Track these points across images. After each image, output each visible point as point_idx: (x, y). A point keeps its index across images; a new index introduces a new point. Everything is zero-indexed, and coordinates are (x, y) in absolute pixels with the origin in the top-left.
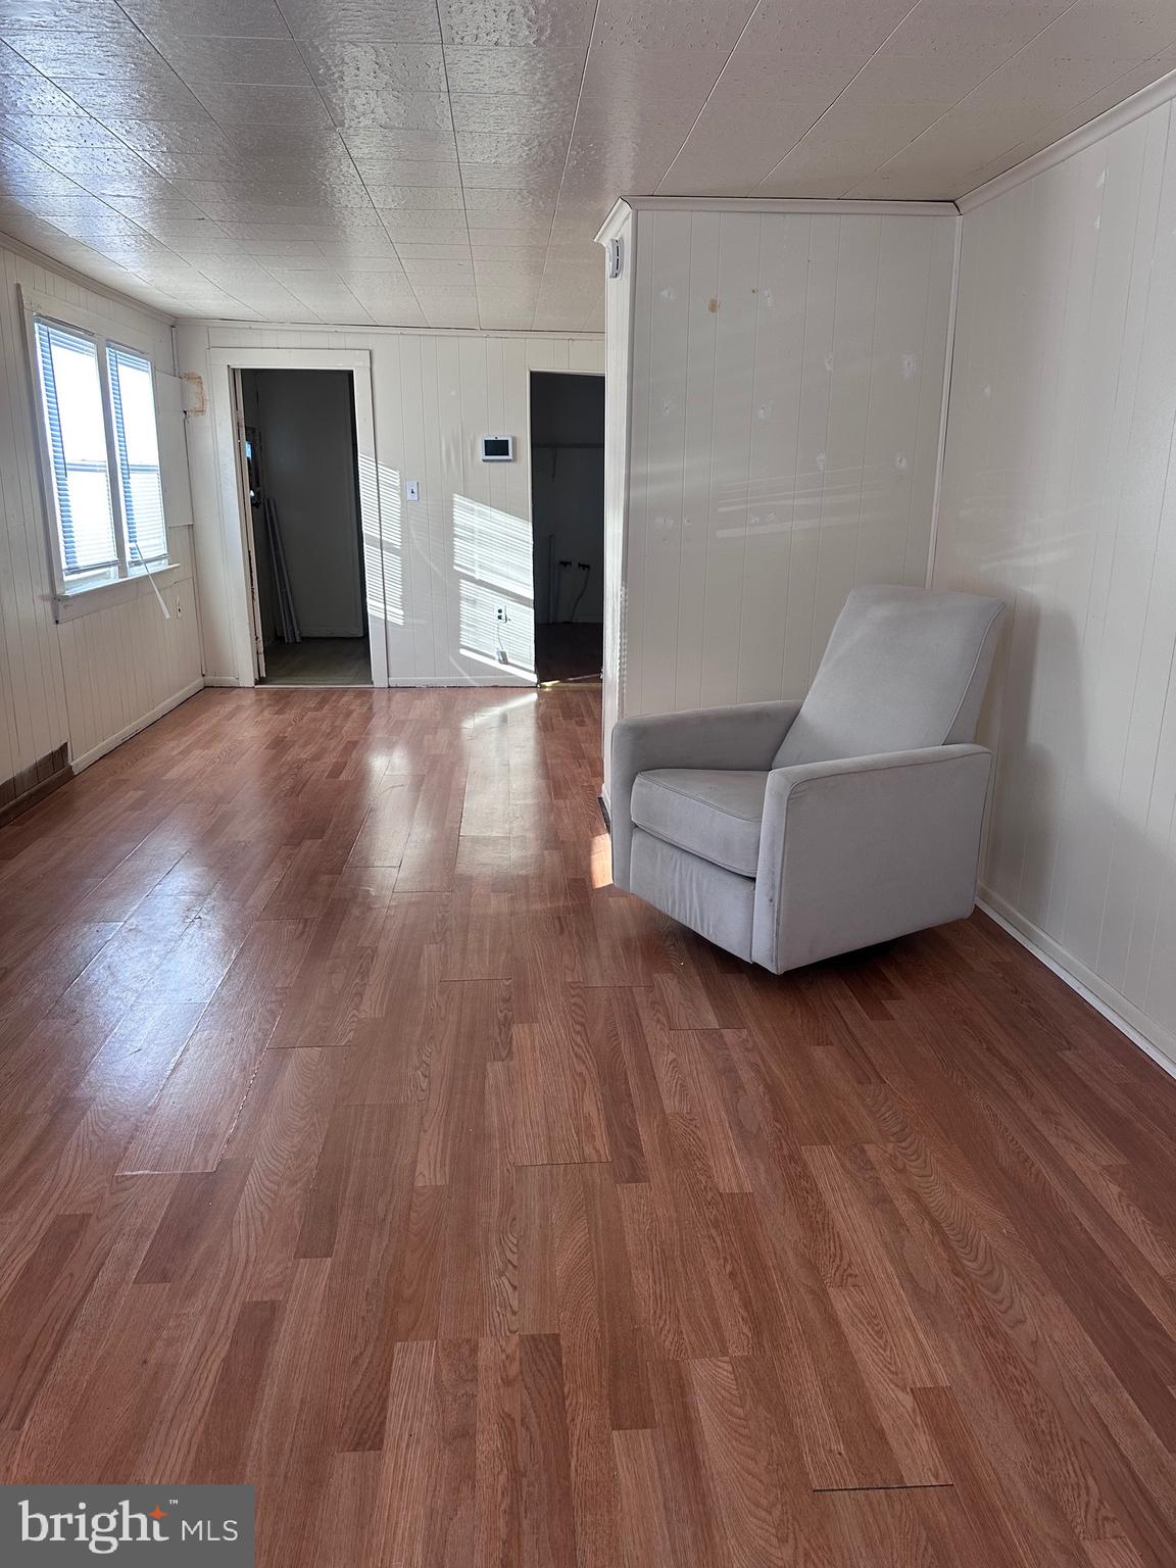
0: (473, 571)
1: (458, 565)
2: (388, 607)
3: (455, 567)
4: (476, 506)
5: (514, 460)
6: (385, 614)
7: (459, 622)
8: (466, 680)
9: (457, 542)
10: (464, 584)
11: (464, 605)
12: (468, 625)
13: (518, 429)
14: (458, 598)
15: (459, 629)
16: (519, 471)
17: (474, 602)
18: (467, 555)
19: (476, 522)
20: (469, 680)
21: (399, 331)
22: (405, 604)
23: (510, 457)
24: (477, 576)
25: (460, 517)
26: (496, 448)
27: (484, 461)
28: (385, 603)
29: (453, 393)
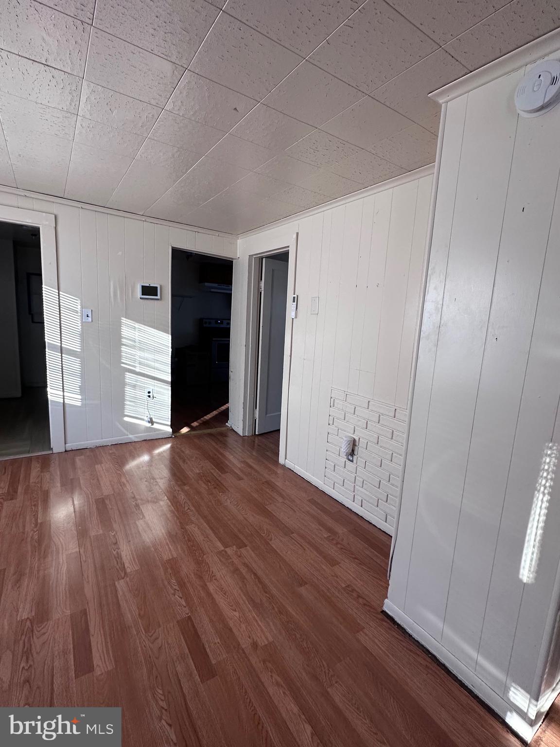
0: (135, 367)
1: (123, 363)
2: (66, 394)
3: (123, 365)
4: (137, 325)
5: (160, 299)
6: (64, 398)
7: (124, 400)
8: (130, 438)
9: (123, 348)
10: (128, 375)
11: (128, 389)
12: (130, 401)
13: (164, 280)
14: (124, 384)
15: (124, 404)
16: (164, 306)
17: (134, 386)
18: (129, 355)
19: (136, 335)
20: (132, 437)
21: (80, 205)
22: (83, 390)
23: (159, 297)
24: (137, 370)
25: (126, 332)
26: (149, 291)
27: (140, 298)
28: (63, 391)
29: (120, 253)
